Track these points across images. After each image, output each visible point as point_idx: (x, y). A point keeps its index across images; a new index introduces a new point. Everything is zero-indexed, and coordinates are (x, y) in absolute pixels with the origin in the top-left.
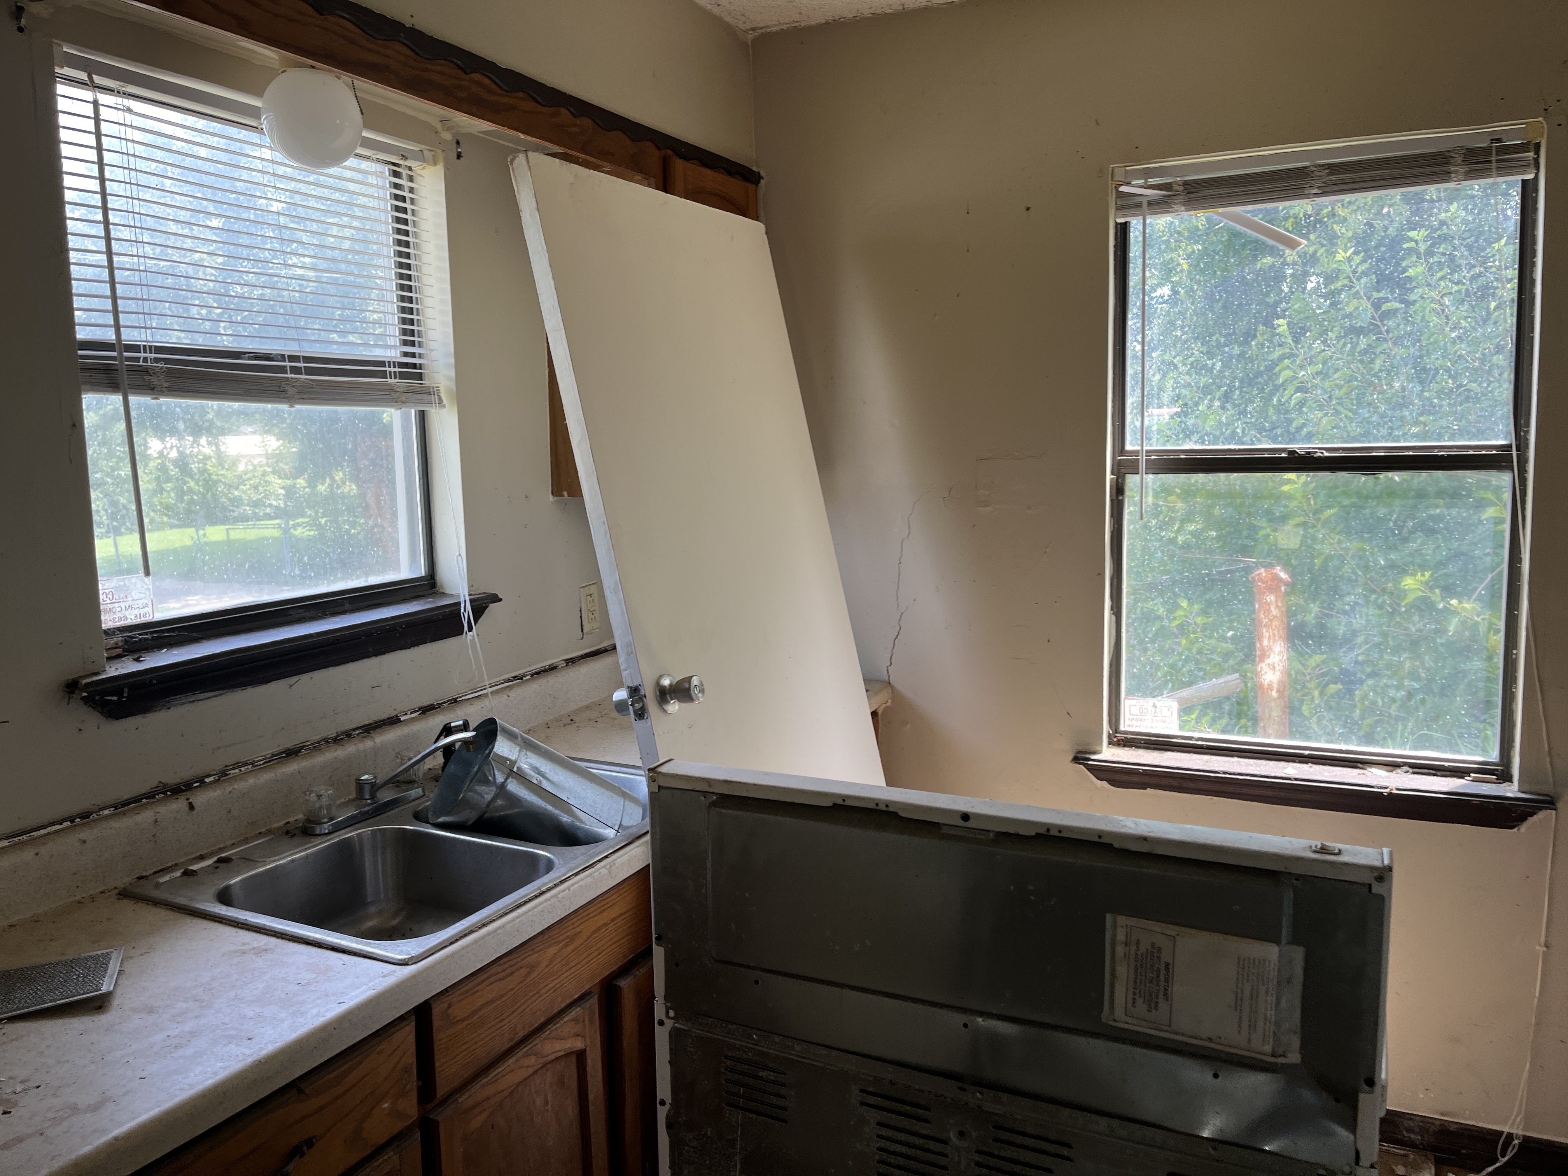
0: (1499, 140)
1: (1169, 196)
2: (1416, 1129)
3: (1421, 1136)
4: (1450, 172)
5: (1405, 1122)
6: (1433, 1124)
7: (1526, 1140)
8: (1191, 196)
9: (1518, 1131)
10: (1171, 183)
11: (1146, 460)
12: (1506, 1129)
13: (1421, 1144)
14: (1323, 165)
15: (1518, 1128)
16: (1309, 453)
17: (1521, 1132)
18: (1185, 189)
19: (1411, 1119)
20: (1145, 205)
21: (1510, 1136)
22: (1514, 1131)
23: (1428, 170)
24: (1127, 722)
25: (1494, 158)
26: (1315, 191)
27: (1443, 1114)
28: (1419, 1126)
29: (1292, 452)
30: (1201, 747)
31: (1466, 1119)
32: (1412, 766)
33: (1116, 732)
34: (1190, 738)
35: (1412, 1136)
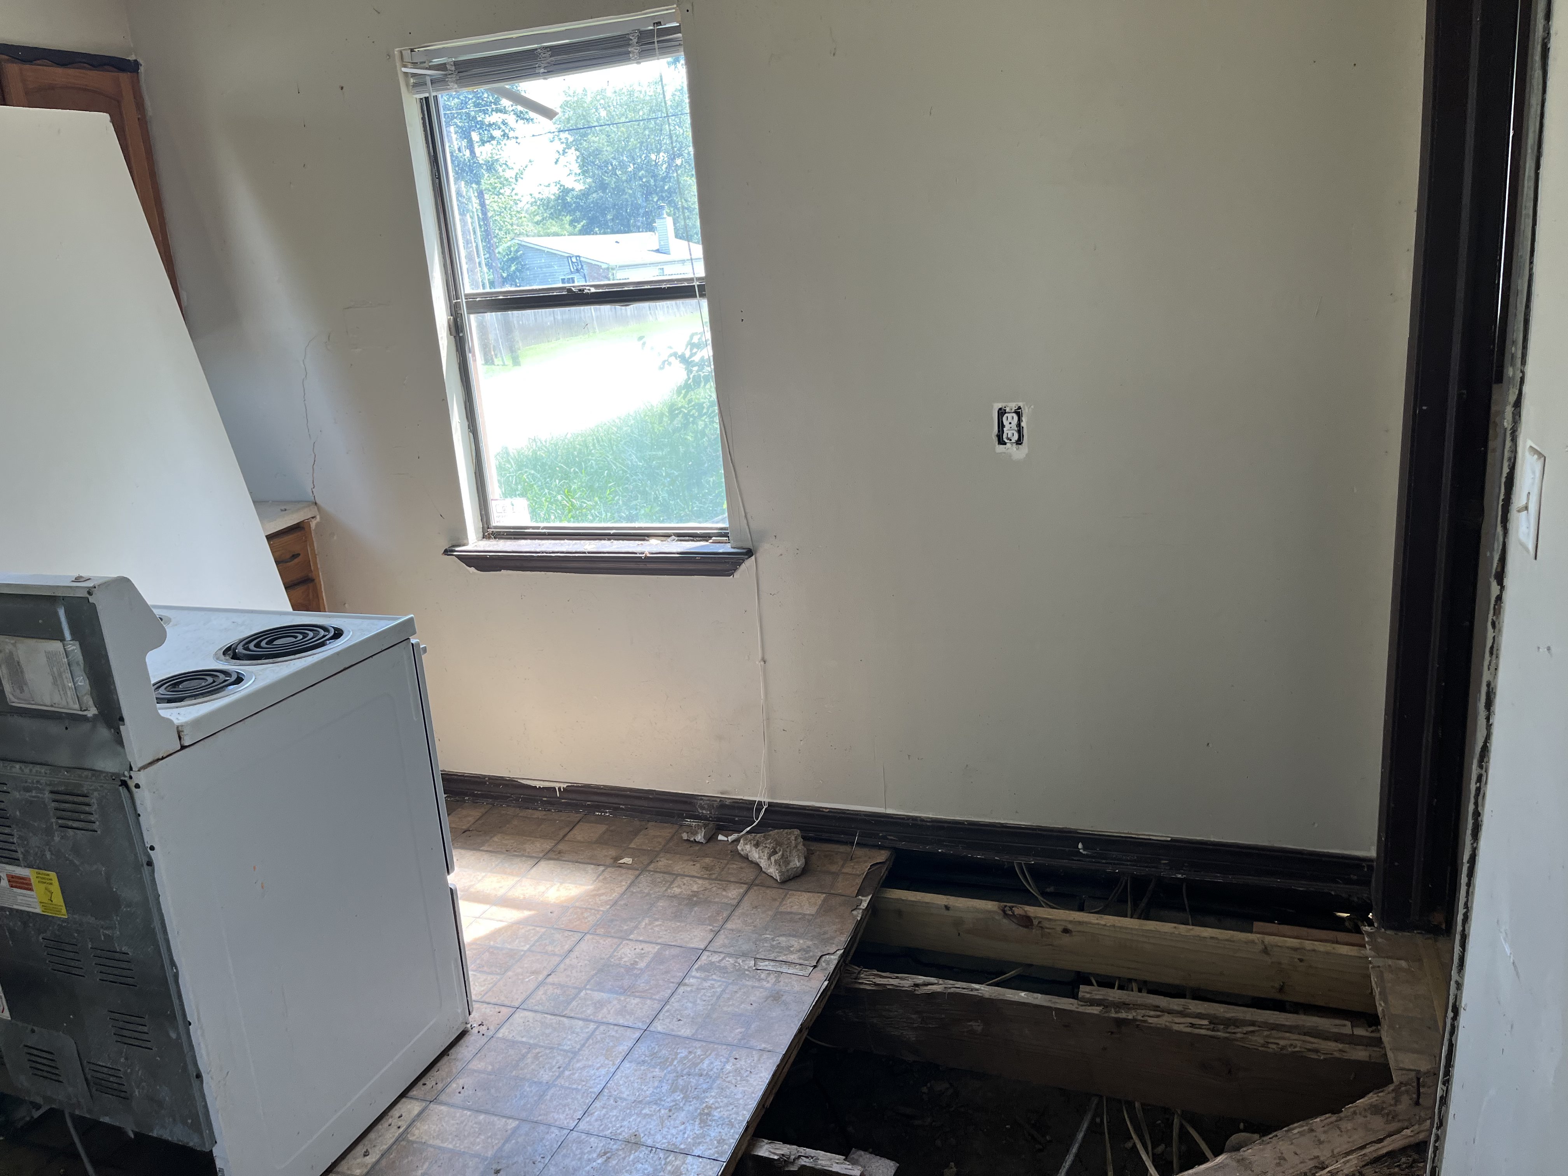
0: (659, 23)
1: (446, 75)
2: (706, 806)
3: (710, 811)
4: (629, 53)
5: (699, 802)
6: (716, 801)
7: (770, 804)
8: (461, 74)
9: (766, 799)
10: (445, 64)
11: (466, 302)
12: (757, 799)
13: (710, 817)
14: (546, 47)
15: (764, 796)
16: (580, 290)
17: (767, 800)
18: (456, 69)
19: (702, 799)
20: (429, 83)
21: (760, 803)
22: (762, 800)
23: (613, 51)
24: (496, 519)
25: (656, 40)
26: (542, 70)
27: (722, 793)
28: (708, 804)
29: (569, 290)
30: (544, 534)
31: (735, 795)
32: (679, 535)
33: (488, 528)
34: (538, 528)
35: (704, 812)
